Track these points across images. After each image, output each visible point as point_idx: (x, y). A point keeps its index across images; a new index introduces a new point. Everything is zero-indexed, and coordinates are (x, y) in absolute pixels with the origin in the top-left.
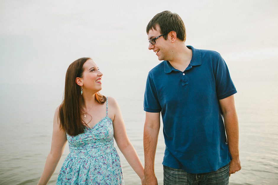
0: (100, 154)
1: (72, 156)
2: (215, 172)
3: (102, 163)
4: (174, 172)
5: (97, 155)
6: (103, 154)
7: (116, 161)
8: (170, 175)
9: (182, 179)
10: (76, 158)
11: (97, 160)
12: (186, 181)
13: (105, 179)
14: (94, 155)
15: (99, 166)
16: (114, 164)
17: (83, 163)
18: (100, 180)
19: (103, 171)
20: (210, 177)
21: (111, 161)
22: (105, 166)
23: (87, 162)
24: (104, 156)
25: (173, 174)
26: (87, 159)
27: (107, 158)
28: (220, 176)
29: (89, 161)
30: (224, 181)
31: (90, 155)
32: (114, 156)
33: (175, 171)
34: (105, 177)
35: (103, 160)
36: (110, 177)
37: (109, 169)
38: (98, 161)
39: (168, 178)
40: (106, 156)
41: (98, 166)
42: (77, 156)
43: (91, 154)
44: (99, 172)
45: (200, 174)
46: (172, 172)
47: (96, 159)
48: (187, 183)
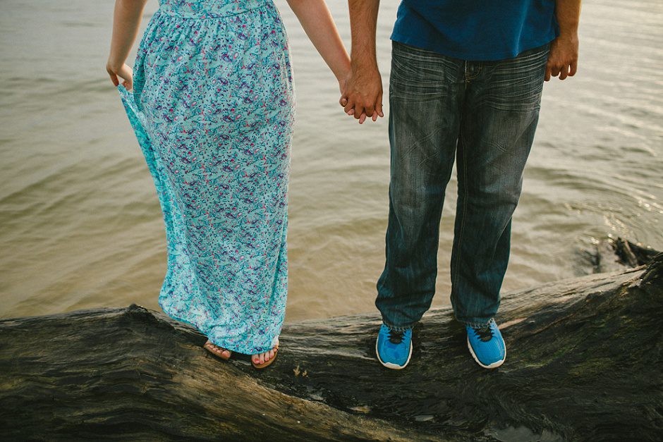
0: (230, 10)
1: (162, 14)
2: (512, 61)
3: (236, 33)
4: (414, 57)
5: (223, 11)
6: (240, 11)
7: (273, 32)
8: (406, 64)
9: (432, 73)
10: (173, 19)
11: (222, 25)
12: (442, 78)
13: (240, 72)
14: (215, 11)
15: (228, 41)
16: (268, 41)
17: (188, 30)
18: (228, 75)
19: (236, 51)
20: (497, 73)
21: (259, 30)
22: (243, 42)
23: (197, 28)
24: (240, 16)
25: (413, 61)
26: (200, 21)
27: (249, 23)
28: (521, 73)
29: (203, 27)
30: (530, 85)
31: (205, 11)
32: (269, 21)
33: (418, 55)
34: (240, 67)
35: (239, 26)
36: (254, 69)
37: (253, 50)
38: (225, 27)
39: (400, 72)
40: (246, 16)
41: (225, 41)
42: (174, 14)
43: (208, 8)
44: (225, 55)
45: (476, 64)
46: (411, 56)
47: (220, 23)
48: (444, 84)
